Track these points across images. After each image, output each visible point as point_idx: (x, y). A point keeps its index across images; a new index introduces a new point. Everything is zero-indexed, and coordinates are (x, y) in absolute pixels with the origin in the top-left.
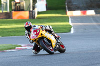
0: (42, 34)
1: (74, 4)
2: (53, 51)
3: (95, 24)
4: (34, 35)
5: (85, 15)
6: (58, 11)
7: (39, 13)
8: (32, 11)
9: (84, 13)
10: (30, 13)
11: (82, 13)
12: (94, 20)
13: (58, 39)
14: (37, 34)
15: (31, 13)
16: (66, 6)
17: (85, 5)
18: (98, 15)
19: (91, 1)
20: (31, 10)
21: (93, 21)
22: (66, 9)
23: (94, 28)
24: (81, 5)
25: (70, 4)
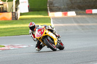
0: (46, 33)
1: (56, 5)
2: (56, 48)
3: (76, 24)
4: (39, 34)
5: (66, 16)
6: (40, 12)
8: (15, 13)
9: (65, 14)
10: (12, 14)
11: (63, 14)
13: (59, 37)
14: (42, 33)
15: (14, 14)
16: (48, 8)
17: (66, 7)
18: (79, 16)
19: (72, 3)
20: (14, 11)
21: (74, 22)
22: (47, 11)
23: (75, 28)
24: (63, 7)
25: (52, 6)
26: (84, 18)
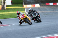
0: (26, 16)
6: (18, 5)
7: (7, 6)
12: (39, 10)
15: (3, 6)
17: (34, 1)
20: (3, 4)
22: (23, 4)
24: (32, 1)
25: (25, 1)
26: (44, 8)
